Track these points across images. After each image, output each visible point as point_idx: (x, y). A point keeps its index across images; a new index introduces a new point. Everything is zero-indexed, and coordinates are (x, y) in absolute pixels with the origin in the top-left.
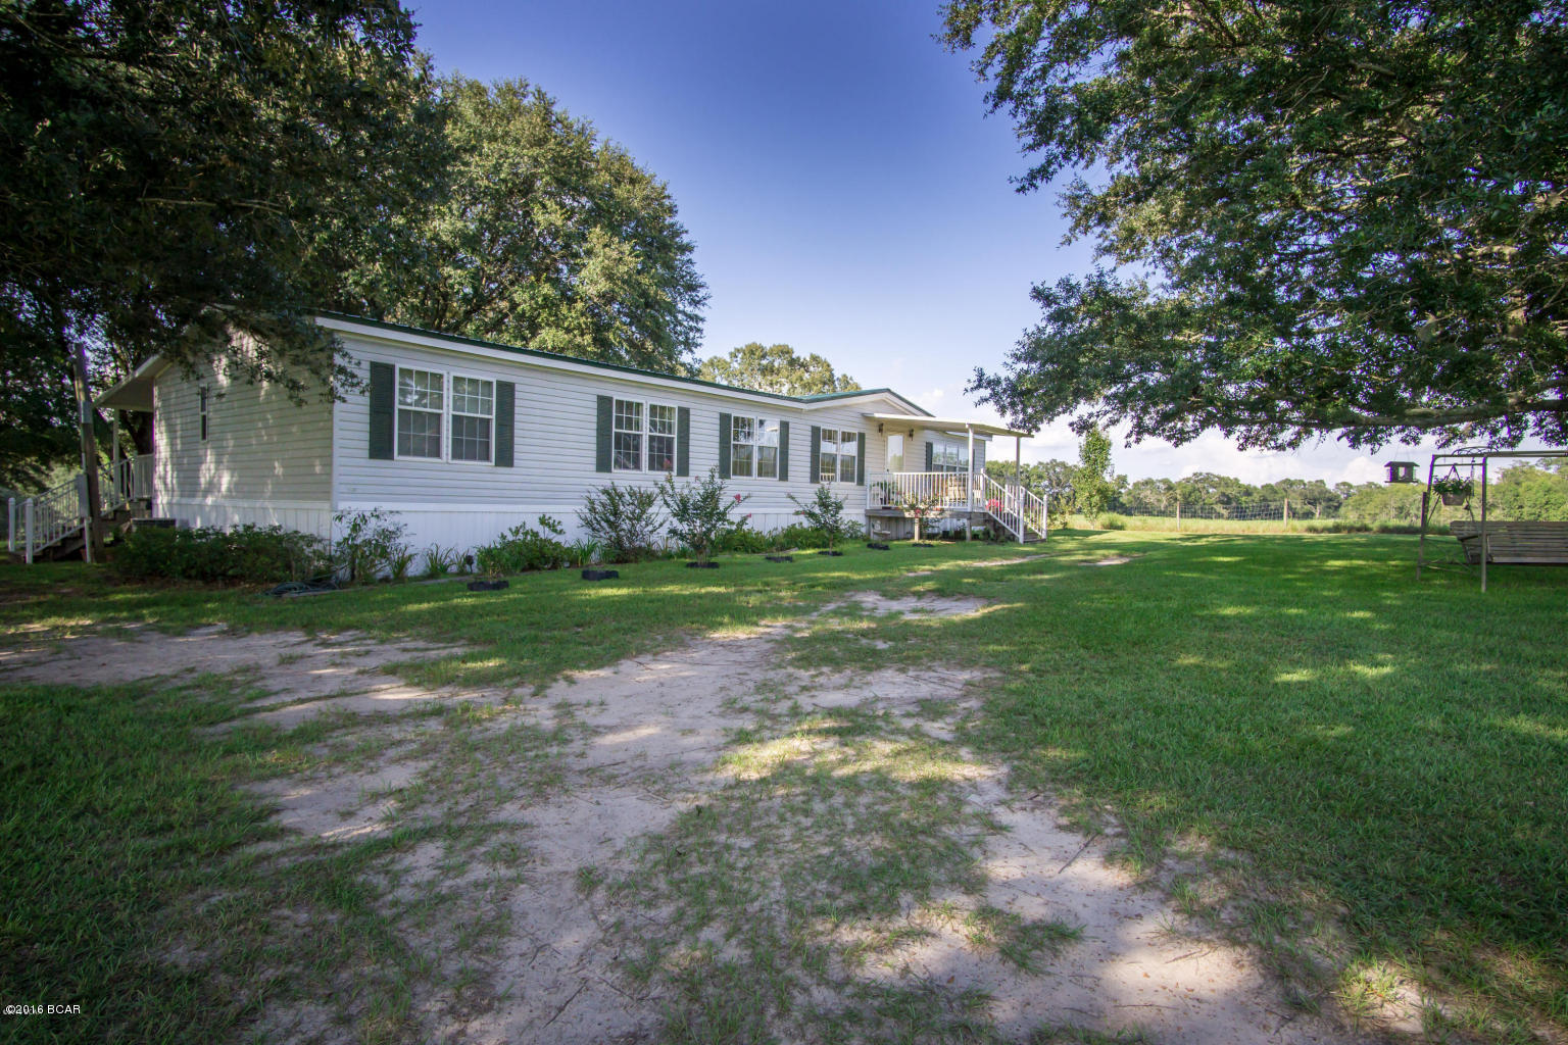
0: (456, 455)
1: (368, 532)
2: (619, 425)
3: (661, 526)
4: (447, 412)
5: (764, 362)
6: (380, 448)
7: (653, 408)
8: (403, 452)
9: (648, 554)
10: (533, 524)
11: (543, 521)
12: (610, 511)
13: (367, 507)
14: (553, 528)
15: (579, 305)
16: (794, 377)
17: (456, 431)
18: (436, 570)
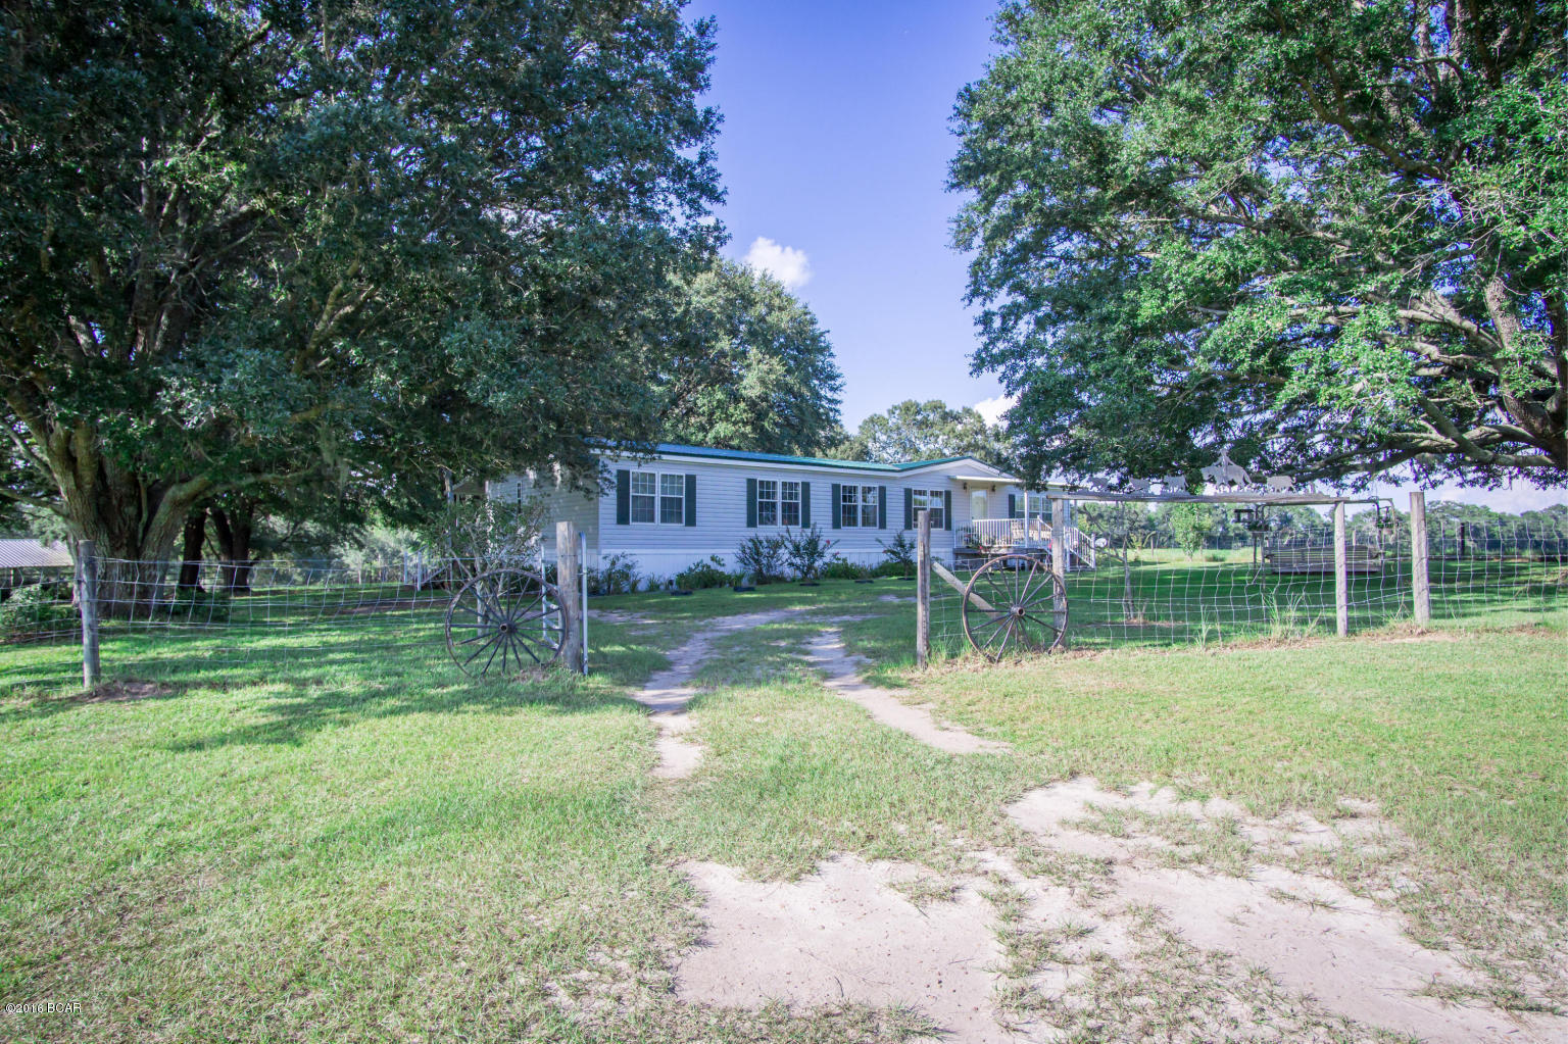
0: (663, 520)
1: (618, 567)
2: (761, 496)
3: (785, 563)
4: (658, 496)
5: (919, 417)
6: (622, 518)
7: (784, 484)
8: (634, 520)
9: (780, 579)
10: (707, 561)
11: (713, 559)
12: (754, 553)
13: (619, 552)
14: (719, 563)
15: (742, 405)
16: (948, 429)
17: (663, 505)
18: (654, 587)
